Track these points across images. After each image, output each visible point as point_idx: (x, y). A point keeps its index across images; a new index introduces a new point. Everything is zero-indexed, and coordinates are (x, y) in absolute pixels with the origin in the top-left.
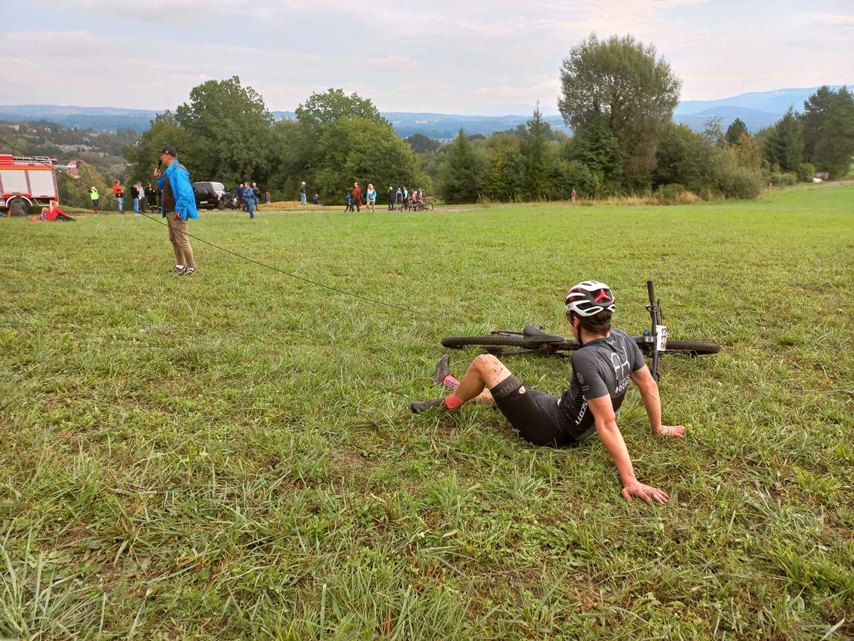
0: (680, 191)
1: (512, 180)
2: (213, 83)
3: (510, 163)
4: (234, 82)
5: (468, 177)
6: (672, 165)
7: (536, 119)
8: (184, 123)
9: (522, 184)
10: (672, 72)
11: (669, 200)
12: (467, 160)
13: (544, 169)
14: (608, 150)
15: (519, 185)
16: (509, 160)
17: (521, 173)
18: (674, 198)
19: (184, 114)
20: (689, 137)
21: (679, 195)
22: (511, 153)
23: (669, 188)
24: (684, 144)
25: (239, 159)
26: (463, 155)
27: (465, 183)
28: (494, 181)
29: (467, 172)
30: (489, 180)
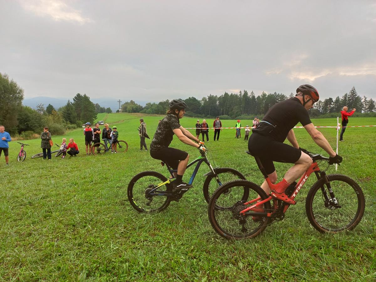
0: (32, 134)
6: (25, 123)
10: (18, 86)
11: (28, 138)
18: (30, 137)
20: (31, 112)
21: (32, 135)
23: (27, 133)
24: (29, 115)
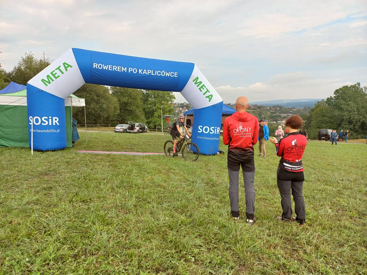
2: (346, 87)
4: (357, 86)
8: (329, 105)
19: (330, 101)
25: (354, 119)
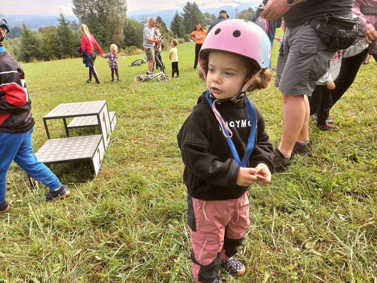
0: (135, 49)
1: (58, 49)
3: (54, 40)
5: (34, 49)
6: (131, 38)
7: (62, 18)
9: (63, 51)
11: (131, 53)
12: (31, 40)
13: (72, 43)
14: (101, 32)
15: (62, 51)
16: (53, 39)
17: (61, 45)
18: (133, 52)
22: (54, 35)
23: (130, 48)
26: (29, 37)
27: (33, 52)
28: (48, 50)
29: (33, 46)
30: (46, 50)
